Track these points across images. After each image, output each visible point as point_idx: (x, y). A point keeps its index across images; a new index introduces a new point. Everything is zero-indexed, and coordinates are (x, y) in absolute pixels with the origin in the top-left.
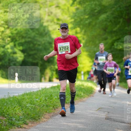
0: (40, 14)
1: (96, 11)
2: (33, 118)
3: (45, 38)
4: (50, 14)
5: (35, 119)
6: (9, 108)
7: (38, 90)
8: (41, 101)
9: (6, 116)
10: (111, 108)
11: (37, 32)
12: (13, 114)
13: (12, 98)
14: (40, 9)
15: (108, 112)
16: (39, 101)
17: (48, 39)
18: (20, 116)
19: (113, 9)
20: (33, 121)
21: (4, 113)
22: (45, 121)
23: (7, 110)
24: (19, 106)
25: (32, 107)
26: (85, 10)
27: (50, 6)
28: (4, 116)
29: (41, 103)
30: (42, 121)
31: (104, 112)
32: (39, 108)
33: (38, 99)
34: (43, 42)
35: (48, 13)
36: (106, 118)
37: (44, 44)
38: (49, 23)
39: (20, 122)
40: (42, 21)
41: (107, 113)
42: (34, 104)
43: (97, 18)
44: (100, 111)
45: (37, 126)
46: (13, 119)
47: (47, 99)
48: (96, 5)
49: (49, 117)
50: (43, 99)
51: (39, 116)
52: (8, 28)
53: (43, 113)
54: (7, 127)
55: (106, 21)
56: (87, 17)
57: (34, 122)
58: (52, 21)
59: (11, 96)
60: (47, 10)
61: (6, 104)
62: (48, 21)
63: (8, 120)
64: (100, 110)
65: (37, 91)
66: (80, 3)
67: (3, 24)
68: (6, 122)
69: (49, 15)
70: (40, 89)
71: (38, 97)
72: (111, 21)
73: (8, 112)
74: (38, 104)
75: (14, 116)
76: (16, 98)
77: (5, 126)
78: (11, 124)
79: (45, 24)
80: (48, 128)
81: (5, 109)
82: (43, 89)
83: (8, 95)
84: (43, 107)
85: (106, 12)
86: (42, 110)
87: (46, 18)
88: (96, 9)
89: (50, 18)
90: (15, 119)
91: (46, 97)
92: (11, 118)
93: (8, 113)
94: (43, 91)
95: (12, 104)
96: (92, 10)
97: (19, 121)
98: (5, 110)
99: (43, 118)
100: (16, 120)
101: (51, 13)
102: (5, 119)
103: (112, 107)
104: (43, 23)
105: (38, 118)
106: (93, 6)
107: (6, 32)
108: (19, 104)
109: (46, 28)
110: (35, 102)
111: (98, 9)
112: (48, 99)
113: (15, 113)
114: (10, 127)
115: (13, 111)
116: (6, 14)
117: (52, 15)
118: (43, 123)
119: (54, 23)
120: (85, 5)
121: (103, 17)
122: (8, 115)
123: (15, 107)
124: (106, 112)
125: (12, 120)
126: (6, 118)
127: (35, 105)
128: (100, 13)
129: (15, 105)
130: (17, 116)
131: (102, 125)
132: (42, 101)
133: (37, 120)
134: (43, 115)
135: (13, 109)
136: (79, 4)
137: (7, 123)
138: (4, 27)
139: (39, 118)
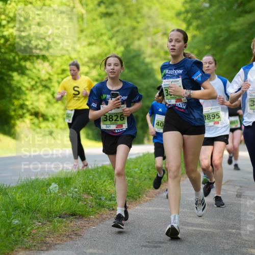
0: (140, 46)
1: (221, 39)
2: (130, 196)
3: (147, 81)
4: (154, 45)
5: (133, 197)
6: (96, 182)
7: (138, 155)
8: (141, 172)
9: (92, 193)
10: (244, 180)
11: (136, 72)
12: (103, 191)
13: (101, 168)
14: (139, 39)
15: (241, 187)
16: (139, 172)
17: (151, 81)
18: (111, 194)
19: (248, 35)
20: (131, 200)
21: (89, 190)
22: (147, 201)
23: (93, 186)
24: (110, 180)
25: (129, 180)
26: (205, 38)
27: (155, 34)
28: (89, 194)
29: (141, 174)
30: (144, 201)
31: (235, 186)
32: (139, 182)
33: (137, 169)
34: (145, 86)
35: (152, 44)
36: (237, 195)
37: (147, 89)
38: (153, 59)
39: (112, 202)
40: (143, 56)
41: (238, 188)
42: (131, 177)
43: (224, 50)
44: (229, 185)
45: (136, 208)
46: (102, 198)
47: (150, 168)
48: (221, 29)
49: (154, 195)
50: (145, 168)
51: (139, 194)
52: (94, 67)
53: (145, 189)
54: (94, 210)
55: (237, 52)
56: (207, 47)
57: (131, 202)
58: (157, 55)
59: (100, 165)
60: (149, 39)
61: (92, 177)
62: (151, 56)
63: (95, 199)
64: (228, 183)
65: (137, 158)
66: (198, 28)
67: (87, 62)
68: (92, 202)
69: (153, 47)
70: (141, 155)
71: (137, 166)
72: (244, 53)
73: (95, 188)
74: (137, 176)
75: (104, 193)
76: (105, 168)
77: (91, 208)
78: (100, 205)
79: (148, 60)
80: (153, 211)
81: (90, 184)
82: (144, 155)
83: (95, 164)
84: (145, 180)
85: (237, 40)
86: (143, 185)
87: (149, 51)
88: (221, 37)
89: (154, 51)
90: (104, 197)
91: (149, 165)
92: (99, 197)
93: (94, 190)
94: (145, 157)
95: (100, 176)
96: (216, 37)
97: (110, 200)
98: (90, 186)
99: (145, 196)
100: (106, 199)
101: (156, 43)
102: (91, 198)
103: (246, 179)
104: (144, 58)
105: (137, 197)
106: (217, 32)
107: (91, 73)
108: (110, 177)
109: (150, 66)
110: (133, 173)
111: (225, 35)
112: (152, 168)
113: (105, 190)
114: (98, 209)
115: (101, 186)
116: (90, 47)
117: (158, 47)
118: (145, 204)
119: (161, 57)
120: (205, 31)
121: (232, 47)
122: (95, 192)
123: (104, 182)
124: (237, 186)
125: (100, 199)
126: (92, 196)
127: (133, 178)
128: (227, 41)
129: (105, 179)
130: (107, 193)
131: (231, 206)
132: (143, 172)
133: (136, 200)
134: (144, 192)
135: (102, 184)
136: (196, 30)
137: (94, 204)
138: (89, 66)
139: (139, 197)
